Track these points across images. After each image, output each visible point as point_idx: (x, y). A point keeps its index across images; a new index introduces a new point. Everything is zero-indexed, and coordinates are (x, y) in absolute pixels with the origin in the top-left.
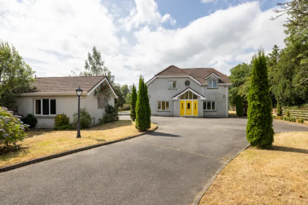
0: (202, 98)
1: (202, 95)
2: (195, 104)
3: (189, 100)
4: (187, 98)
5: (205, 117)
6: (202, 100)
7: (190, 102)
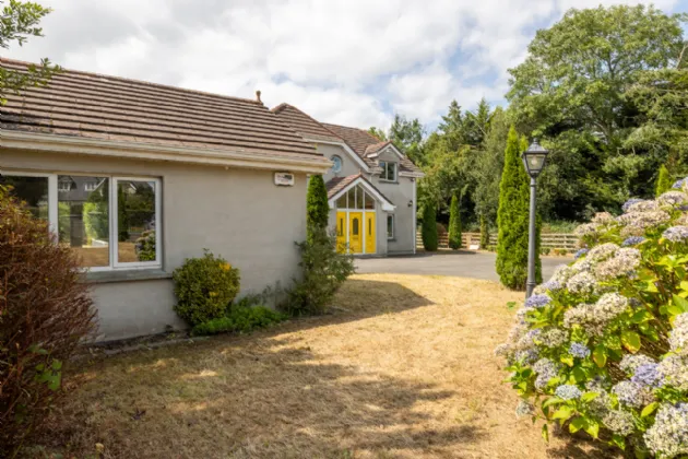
0: (387, 207)
1: (385, 198)
2: (370, 221)
3: (356, 210)
4: (351, 206)
5: (391, 255)
6: (385, 211)
7: (357, 216)
